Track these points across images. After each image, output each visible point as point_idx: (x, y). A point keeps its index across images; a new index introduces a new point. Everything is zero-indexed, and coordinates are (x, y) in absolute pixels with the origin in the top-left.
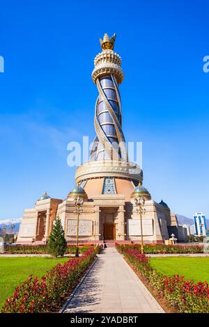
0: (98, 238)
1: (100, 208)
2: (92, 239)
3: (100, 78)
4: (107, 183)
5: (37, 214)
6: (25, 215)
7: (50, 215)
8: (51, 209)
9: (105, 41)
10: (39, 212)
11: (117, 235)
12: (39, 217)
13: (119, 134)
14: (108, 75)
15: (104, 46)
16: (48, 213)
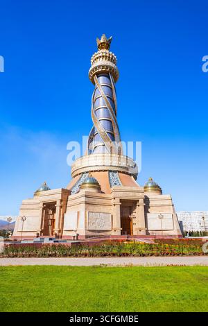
0: (119, 233)
1: (121, 201)
2: (113, 233)
3: (98, 74)
4: (111, 176)
5: (41, 206)
6: (24, 206)
7: (61, 207)
8: (61, 201)
9: (102, 41)
10: (44, 204)
11: (134, 229)
12: (43, 209)
13: (116, 131)
14: (106, 73)
15: (101, 46)
16: (58, 205)
